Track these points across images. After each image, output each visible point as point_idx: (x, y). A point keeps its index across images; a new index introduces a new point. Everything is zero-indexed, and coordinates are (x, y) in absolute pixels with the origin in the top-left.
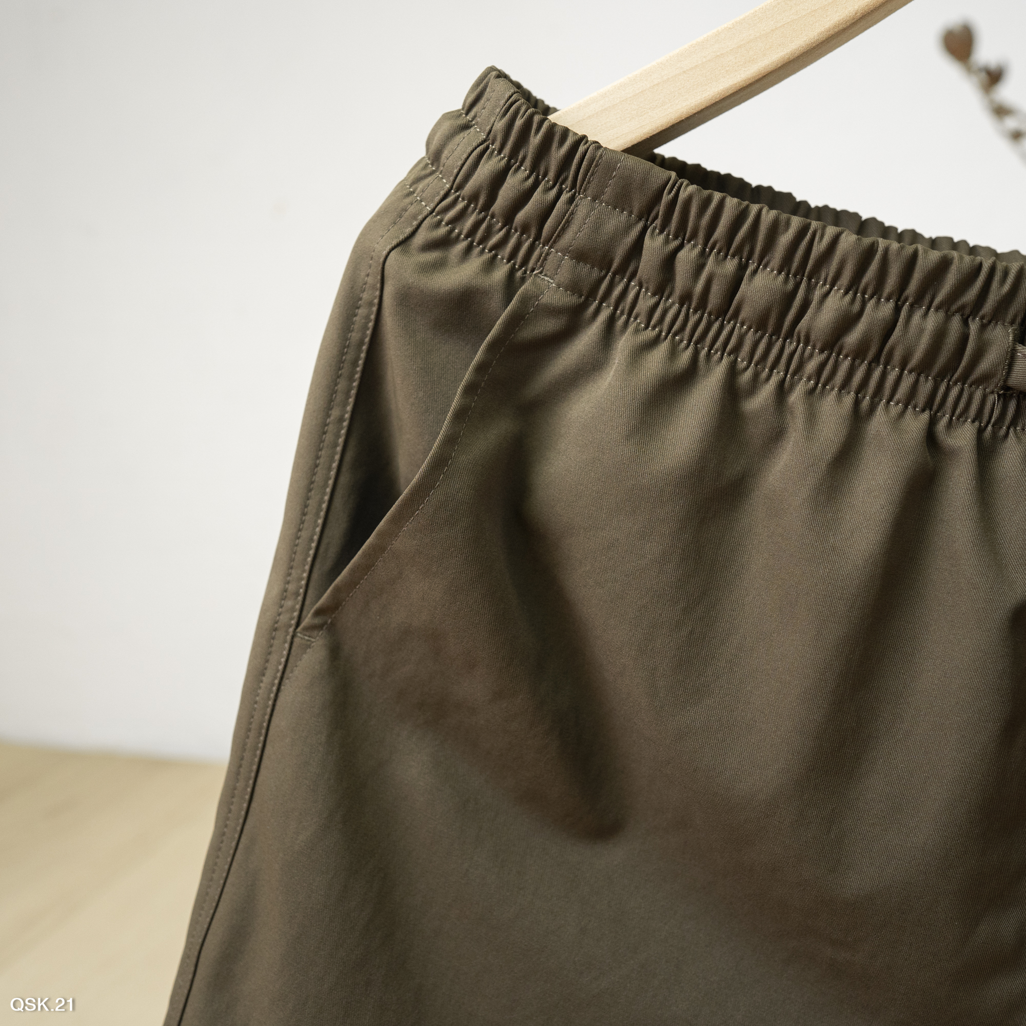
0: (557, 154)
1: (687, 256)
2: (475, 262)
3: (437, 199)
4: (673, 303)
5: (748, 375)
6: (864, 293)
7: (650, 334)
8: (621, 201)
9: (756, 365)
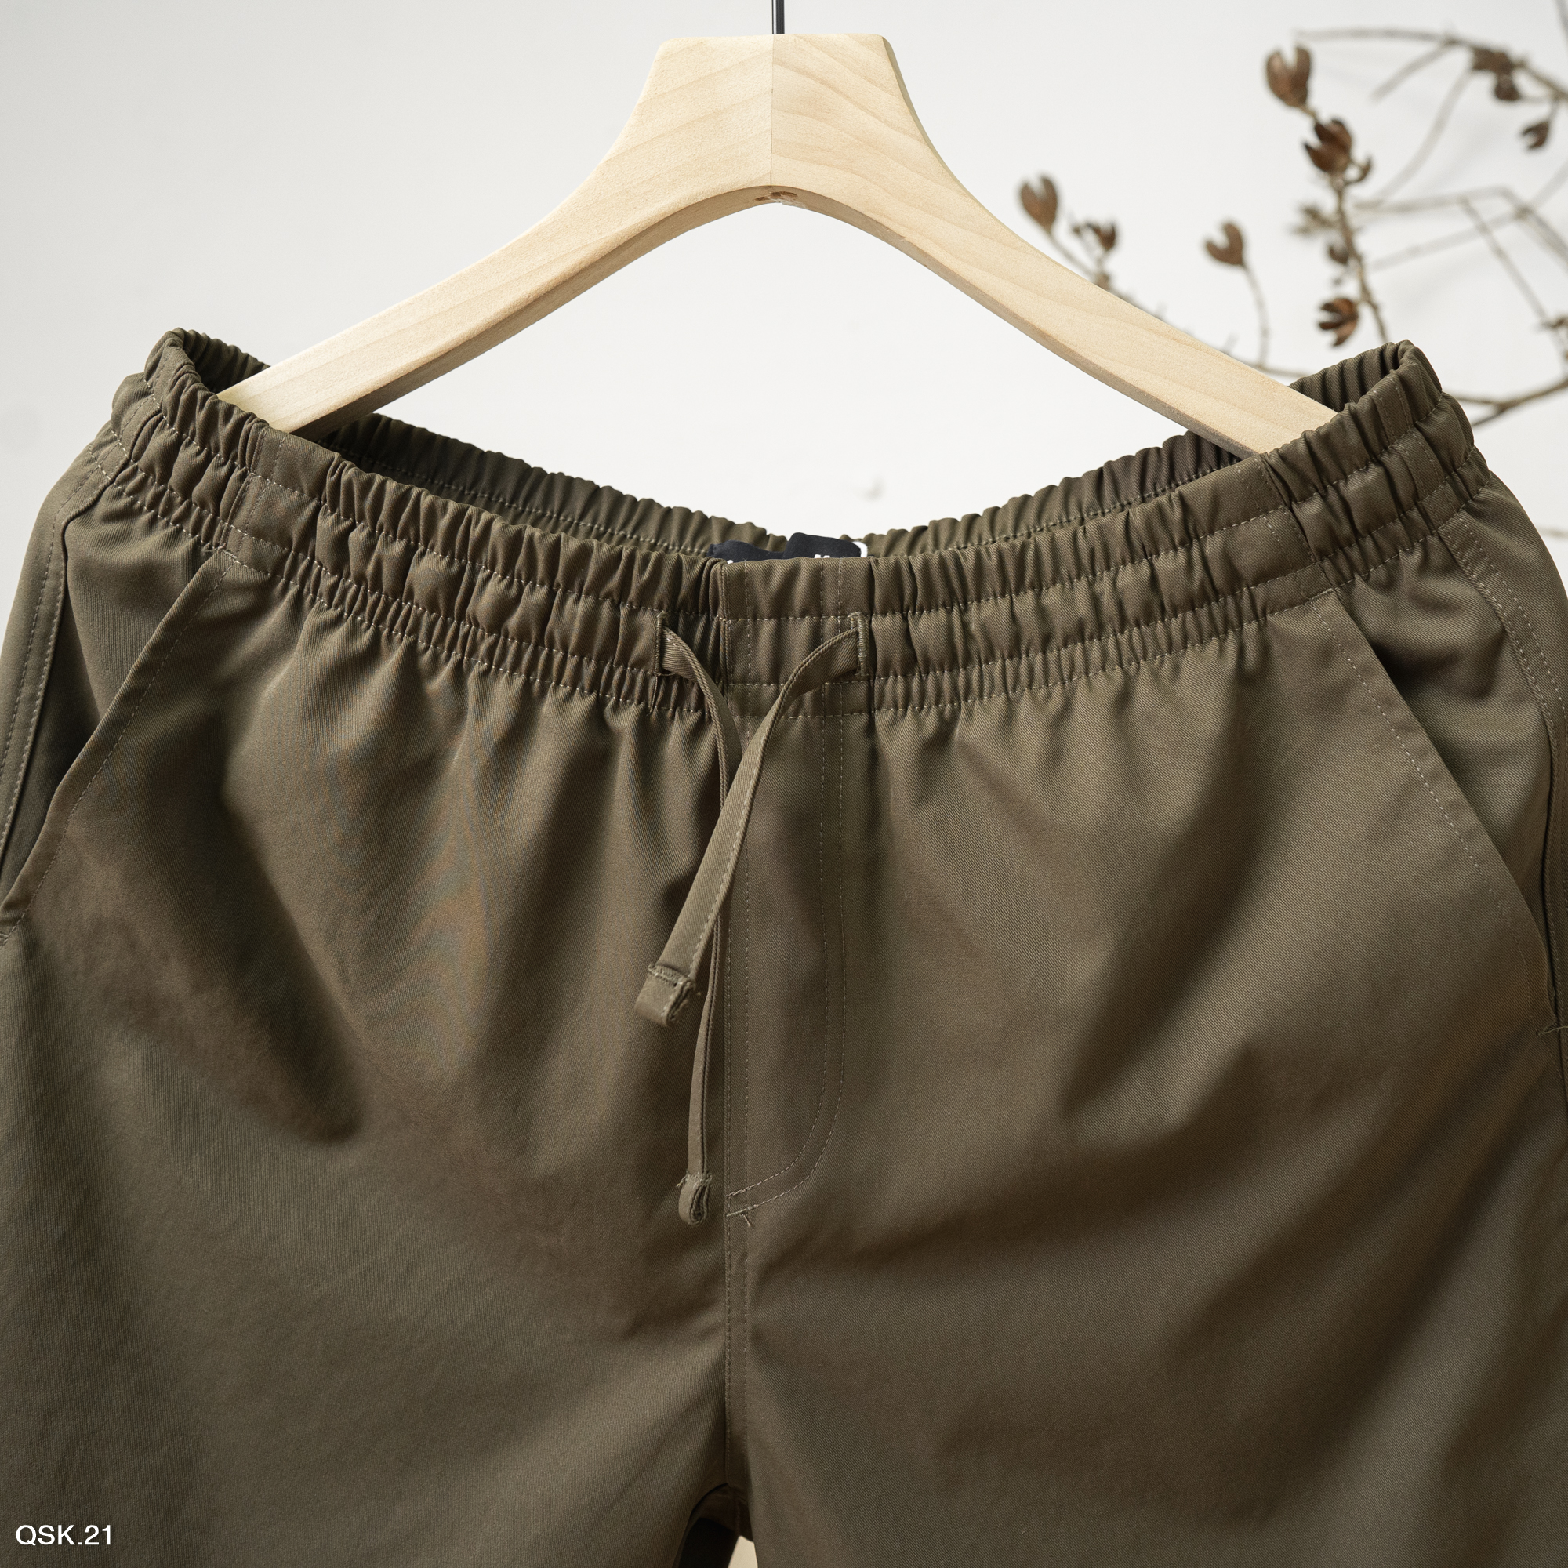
0: (224, 431)
1: (357, 537)
2: (159, 534)
3: (117, 467)
4: (351, 584)
5: (427, 656)
6: (519, 578)
7: (333, 613)
8: (290, 480)
9: (435, 646)
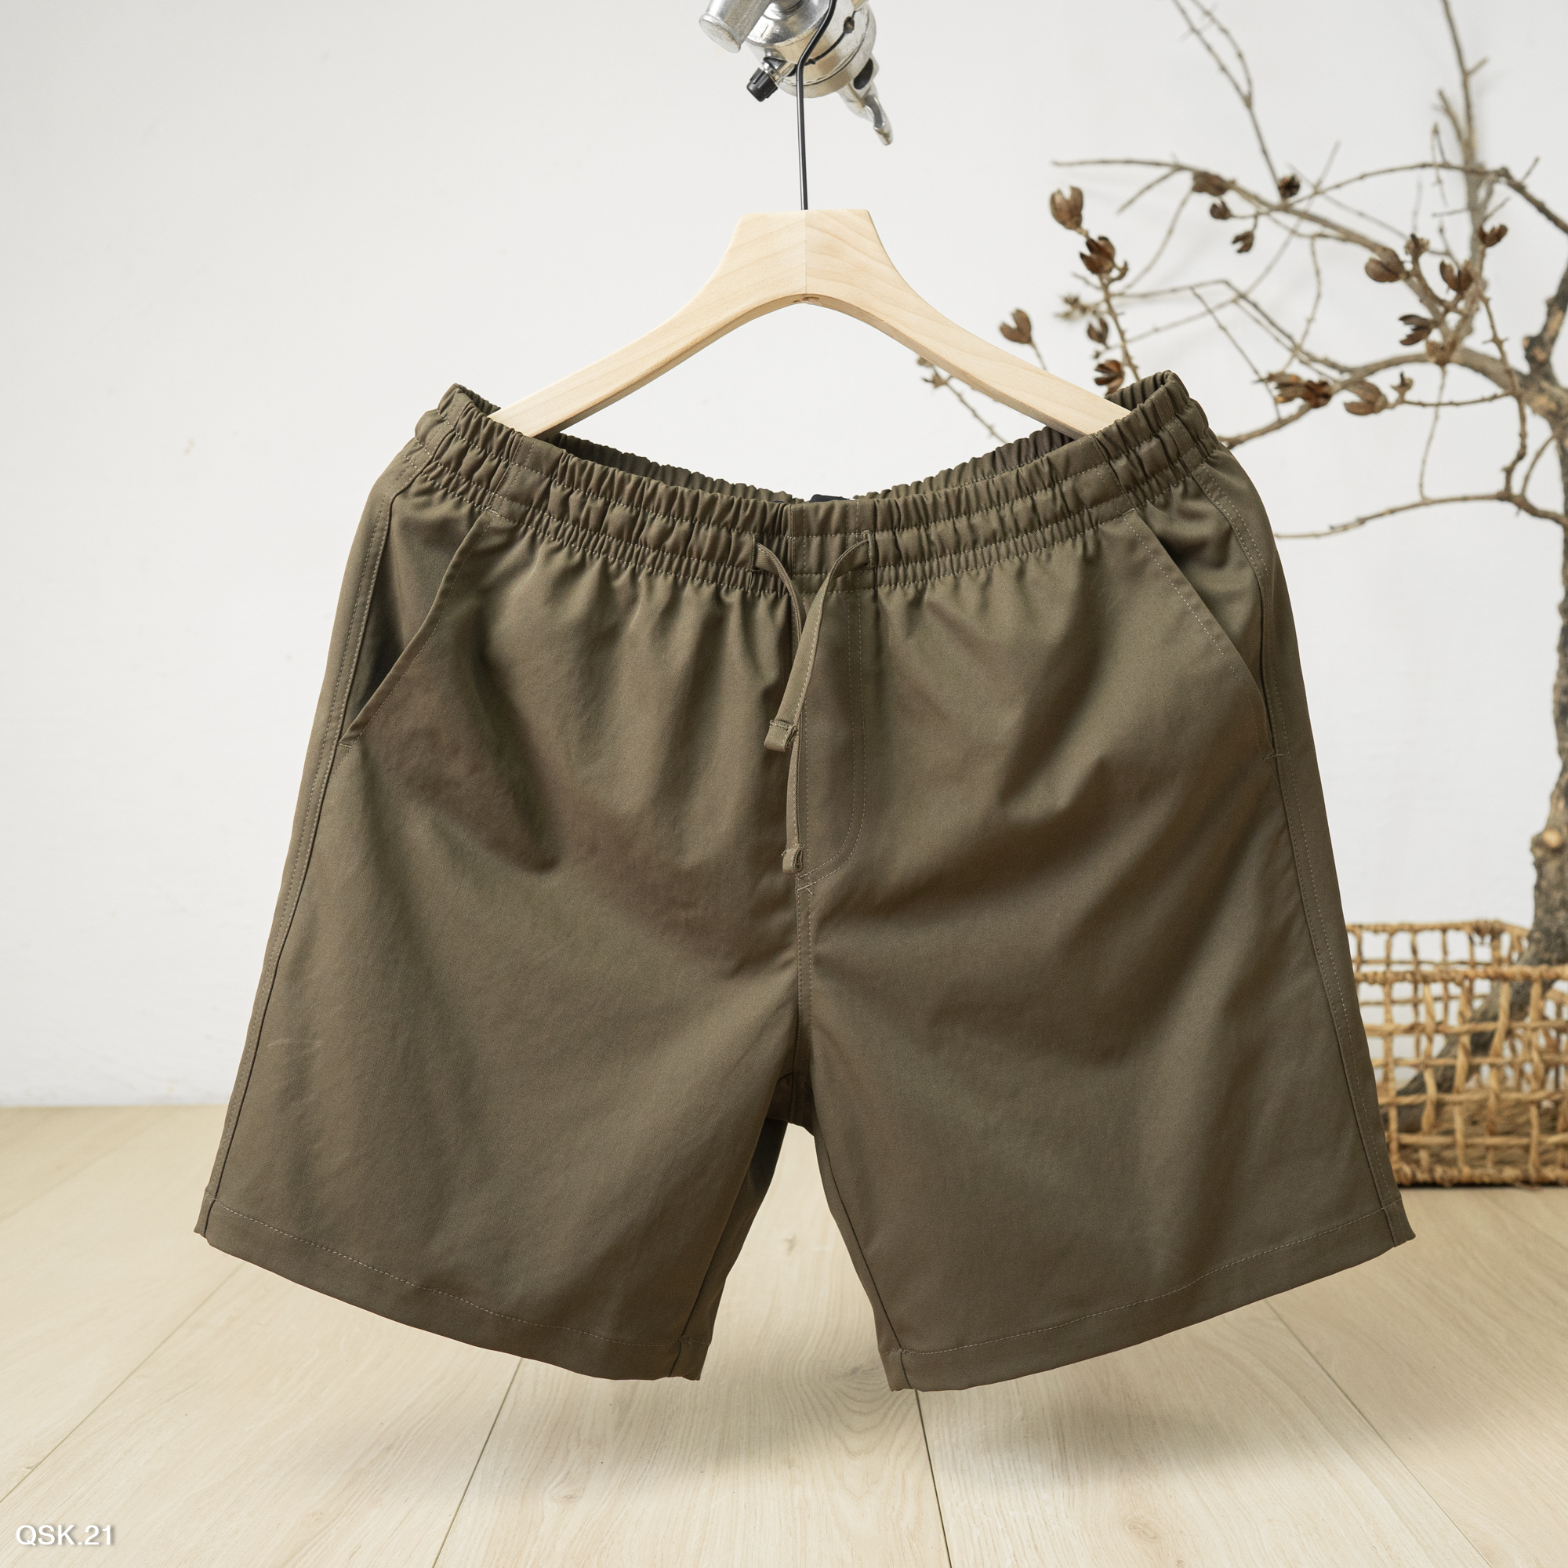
0: (497, 439)
1: (575, 498)
2: (450, 503)
3: (424, 464)
4: (569, 525)
5: (614, 566)
6: (673, 517)
7: (557, 543)
8: (535, 466)
9: (619, 560)
